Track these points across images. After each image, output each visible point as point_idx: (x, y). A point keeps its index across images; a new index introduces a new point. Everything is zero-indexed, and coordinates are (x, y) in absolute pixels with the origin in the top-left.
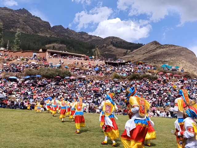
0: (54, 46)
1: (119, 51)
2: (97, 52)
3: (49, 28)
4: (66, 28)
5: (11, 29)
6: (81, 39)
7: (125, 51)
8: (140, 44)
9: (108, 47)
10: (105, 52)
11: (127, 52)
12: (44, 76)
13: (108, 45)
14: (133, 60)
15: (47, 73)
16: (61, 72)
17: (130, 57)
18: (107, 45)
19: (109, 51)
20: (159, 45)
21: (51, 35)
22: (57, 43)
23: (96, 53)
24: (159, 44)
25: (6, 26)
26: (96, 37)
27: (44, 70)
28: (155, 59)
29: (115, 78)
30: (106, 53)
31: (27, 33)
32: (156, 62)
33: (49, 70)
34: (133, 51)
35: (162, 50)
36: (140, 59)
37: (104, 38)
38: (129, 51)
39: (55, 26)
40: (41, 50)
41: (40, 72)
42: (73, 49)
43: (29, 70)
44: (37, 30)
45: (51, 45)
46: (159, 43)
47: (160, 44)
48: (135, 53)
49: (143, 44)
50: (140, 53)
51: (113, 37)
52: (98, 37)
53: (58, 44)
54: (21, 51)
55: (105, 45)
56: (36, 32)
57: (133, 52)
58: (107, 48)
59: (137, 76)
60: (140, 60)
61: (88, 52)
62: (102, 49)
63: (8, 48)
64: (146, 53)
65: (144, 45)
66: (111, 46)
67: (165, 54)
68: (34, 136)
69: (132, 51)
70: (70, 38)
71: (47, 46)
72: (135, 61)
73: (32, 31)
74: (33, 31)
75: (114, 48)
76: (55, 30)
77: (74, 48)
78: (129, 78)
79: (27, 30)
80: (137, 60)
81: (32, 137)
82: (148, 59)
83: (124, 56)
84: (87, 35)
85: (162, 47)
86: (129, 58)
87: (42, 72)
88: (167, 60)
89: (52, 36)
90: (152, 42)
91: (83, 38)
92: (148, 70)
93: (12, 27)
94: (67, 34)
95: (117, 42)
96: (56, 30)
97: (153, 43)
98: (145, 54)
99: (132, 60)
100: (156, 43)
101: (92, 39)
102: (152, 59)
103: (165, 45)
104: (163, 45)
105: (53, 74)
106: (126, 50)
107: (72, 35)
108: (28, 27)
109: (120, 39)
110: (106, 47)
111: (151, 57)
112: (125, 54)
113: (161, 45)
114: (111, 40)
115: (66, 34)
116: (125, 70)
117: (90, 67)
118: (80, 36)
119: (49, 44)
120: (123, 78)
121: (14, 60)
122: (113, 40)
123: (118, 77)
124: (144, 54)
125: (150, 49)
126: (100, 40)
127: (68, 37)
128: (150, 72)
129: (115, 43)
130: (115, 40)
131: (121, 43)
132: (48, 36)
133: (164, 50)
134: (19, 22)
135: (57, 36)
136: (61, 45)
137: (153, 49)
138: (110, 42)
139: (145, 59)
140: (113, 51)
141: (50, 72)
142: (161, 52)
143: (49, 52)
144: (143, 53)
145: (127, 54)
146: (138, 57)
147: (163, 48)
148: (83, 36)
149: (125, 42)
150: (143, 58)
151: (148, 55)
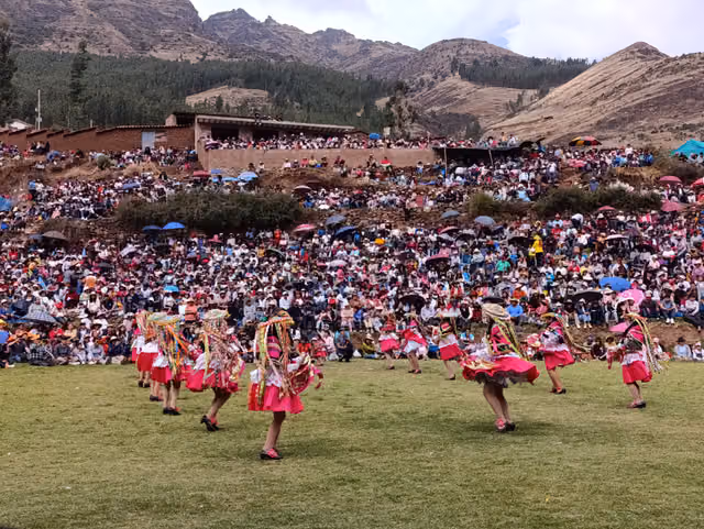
0: (220, 100)
1: (491, 99)
2: (400, 110)
3: (195, 26)
4: (263, 21)
5: (41, 42)
6: (326, 63)
7: (511, 95)
8: (576, 61)
9: (440, 86)
10: (430, 104)
11: (520, 98)
12: (193, 225)
13: (440, 77)
14: (549, 133)
15: (205, 210)
16: (259, 203)
17: (536, 121)
18: (436, 78)
19: (448, 101)
20: (657, 59)
21: (205, 54)
22: (231, 85)
23: (396, 114)
24: (659, 54)
25: (21, 32)
26: (386, 44)
27: (191, 201)
28: (643, 123)
29: (479, 214)
30: (436, 109)
31: (109, 51)
32: (648, 133)
33: (211, 197)
34: (547, 92)
35: (674, 78)
36: (579, 123)
37: (420, 49)
38: (531, 92)
39: (217, 14)
40: (170, 121)
41: (178, 209)
42: (297, 104)
43: (133, 202)
44: (146, 39)
45: (209, 96)
46: (655, 51)
47: (664, 55)
48: (555, 101)
49: (590, 62)
50: (577, 99)
51: (461, 42)
52: (398, 44)
53: (234, 89)
54: (94, 129)
55: (428, 76)
56: (143, 47)
57: (548, 96)
58: (437, 87)
59: (573, 196)
60: (577, 129)
61: (359, 111)
62: (417, 95)
63: (39, 120)
64: (605, 97)
65: (595, 62)
66: (454, 80)
67: (686, 97)
68: (196, 459)
69: (543, 94)
70: (282, 59)
71: (192, 100)
72: (558, 135)
73: (128, 41)
74: (131, 44)
75: (466, 85)
76: (219, 33)
77: (301, 102)
78: (542, 210)
79: (107, 42)
80: (565, 132)
81: (188, 461)
82: (612, 125)
83: (511, 116)
84: (352, 43)
85: (670, 65)
86: (530, 123)
87: (183, 210)
88: (695, 121)
89: (207, 58)
90: (627, 49)
91: (335, 53)
92: (619, 170)
93: (48, 33)
94: (268, 46)
95: (475, 62)
96: (222, 31)
97: (632, 53)
98: (599, 104)
99: (544, 131)
100: (644, 51)
101: (374, 56)
102: (632, 119)
103: (684, 56)
104: (675, 59)
105: (230, 212)
106: (520, 92)
107: (289, 45)
108: (109, 28)
109: (491, 47)
110: (432, 83)
111: (626, 114)
112: (514, 108)
113: (668, 60)
114: (452, 55)
115: (265, 46)
116: (518, 176)
117: (373, 176)
118: (323, 49)
119: (198, 92)
120: (514, 211)
121: (69, 166)
122: (462, 52)
123: (494, 209)
124: (594, 103)
125: (621, 81)
126: (405, 58)
127: (275, 56)
128: (624, 178)
129: (469, 65)
130: (467, 54)
131: (497, 65)
132: (193, 58)
133: (682, 76)
134: (72, 12)
135: (230, 57)
136: (246, 93)
137: (634, 77)
138: (447, 66)
139: (599, 122)
140: (463, 102)
141: (214, 208)
142: (669, 89)
143: (203, 125)
144: (590, 100)
145: (523, 108)
146: (572, 115)
147: (674, 71)
148: (334, 47)
149: (509, 58)
150: (593, 122)
151: (610, 107)
